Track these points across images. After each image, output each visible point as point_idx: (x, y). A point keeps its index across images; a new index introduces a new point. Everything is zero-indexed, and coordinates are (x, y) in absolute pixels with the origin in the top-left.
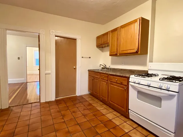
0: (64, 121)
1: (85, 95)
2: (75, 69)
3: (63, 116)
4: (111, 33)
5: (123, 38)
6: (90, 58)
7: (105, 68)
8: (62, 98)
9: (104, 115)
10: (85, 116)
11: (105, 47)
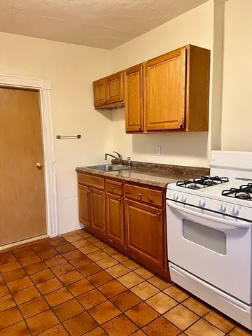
0: (14, 305)
1: (71, 234)
2: (41, 168)
3: (14, 294)
4: (126, 77)
5: (153, 93)
6: (79, 137)
7: (118, 161)
8: (10, 248)
9: (114, 279)
10: (68, 286)
11: (116, 108)
